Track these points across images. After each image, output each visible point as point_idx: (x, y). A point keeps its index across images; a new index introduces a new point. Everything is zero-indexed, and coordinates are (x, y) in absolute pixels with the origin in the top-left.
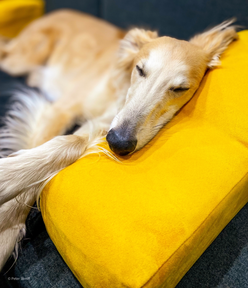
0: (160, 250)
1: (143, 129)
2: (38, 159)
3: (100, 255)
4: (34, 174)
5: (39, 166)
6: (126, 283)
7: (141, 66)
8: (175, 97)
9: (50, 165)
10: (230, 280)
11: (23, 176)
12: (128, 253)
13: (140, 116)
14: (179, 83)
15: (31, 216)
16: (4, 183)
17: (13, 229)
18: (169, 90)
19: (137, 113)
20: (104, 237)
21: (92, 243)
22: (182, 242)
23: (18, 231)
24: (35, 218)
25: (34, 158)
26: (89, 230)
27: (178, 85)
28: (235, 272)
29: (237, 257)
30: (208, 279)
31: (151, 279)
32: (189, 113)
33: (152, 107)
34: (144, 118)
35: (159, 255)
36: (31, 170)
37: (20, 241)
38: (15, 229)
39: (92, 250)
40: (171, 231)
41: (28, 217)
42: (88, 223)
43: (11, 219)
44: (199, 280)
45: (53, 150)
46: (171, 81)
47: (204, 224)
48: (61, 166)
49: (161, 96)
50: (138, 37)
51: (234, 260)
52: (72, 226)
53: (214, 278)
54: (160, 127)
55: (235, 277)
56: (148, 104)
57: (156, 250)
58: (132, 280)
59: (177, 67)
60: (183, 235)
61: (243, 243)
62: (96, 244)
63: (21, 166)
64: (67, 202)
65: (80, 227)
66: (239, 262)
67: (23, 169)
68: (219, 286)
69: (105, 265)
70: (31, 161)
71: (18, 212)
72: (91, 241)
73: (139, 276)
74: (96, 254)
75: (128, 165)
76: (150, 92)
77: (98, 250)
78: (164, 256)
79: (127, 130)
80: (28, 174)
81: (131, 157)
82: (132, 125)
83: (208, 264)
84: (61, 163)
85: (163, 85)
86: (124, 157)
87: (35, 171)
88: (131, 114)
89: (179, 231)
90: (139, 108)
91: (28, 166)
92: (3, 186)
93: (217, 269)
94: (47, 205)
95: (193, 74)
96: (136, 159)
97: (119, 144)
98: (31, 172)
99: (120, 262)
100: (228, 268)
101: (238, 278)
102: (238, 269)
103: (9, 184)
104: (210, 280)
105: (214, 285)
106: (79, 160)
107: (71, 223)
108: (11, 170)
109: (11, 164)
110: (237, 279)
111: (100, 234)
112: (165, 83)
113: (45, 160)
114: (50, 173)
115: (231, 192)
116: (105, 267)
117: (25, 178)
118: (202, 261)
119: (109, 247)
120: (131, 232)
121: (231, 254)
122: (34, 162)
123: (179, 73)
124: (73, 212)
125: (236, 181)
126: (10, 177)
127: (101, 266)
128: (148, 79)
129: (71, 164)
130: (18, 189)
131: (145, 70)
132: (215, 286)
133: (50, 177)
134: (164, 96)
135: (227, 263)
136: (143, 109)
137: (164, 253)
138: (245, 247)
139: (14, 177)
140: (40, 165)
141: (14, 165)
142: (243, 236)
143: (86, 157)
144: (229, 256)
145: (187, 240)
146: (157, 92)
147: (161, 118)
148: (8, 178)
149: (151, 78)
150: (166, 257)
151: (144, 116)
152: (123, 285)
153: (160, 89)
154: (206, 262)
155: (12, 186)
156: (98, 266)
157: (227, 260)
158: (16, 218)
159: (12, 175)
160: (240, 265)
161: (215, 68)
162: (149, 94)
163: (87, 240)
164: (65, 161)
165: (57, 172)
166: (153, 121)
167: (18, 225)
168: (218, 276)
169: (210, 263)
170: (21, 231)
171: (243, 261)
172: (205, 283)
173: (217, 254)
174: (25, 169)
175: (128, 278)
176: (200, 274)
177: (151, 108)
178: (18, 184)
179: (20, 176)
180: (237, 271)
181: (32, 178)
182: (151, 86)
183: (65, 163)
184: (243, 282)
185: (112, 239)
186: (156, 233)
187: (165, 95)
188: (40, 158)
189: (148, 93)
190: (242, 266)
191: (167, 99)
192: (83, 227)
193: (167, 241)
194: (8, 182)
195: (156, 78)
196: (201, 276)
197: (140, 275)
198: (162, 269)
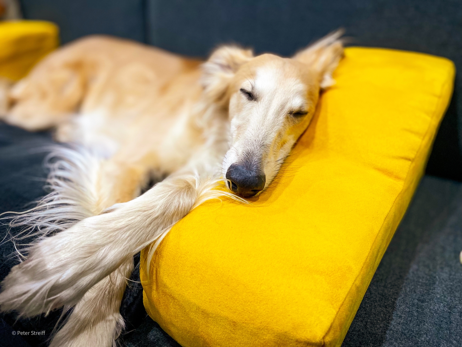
0: (332, 293)
1: (268, 162)
2: (145, 211)
3: (258, 314)
4: (142, 233)
5: (146, 221)
6: (303, 338)
7: (249, 89)
8: (294, 123)
9: (161, 219)
10: (395, 336)
11: (128, 237)
12: (297, 302)
13: (263, 146)
14: (298, 105)
15: (127, 303)
16: (104, 248)
17: (106, 321)
18: (288, 114)
19: (259, 142)
20: (260, 291)
21: (243, 303)
22: (353, 281)
23: (114, 323)
24: (132, 304)
25: (139, 211)
26: (236, 288)
27: (298, 108)
28: (398, 326)
29: (394, 309)
30: (370, 340)
31: (331, 326)
32: (308, 145)
33: (273, 135)
34: (268, 148)
35: (333, 298)
36: (137, 227)
37: (118, 338)
38: (109, 321)
39: (245, 312)
40: (337, 270)
41: (122, 303)
42: (232, 279)
43: (103, 308)
44: (360, 343)
45: (161, 198)
46: (289, 103)
47: (368, 261)
48: (174, 219)
49: (281, 122)
50: (232, 58)
51: (393, 313)
52: (208, 290)
53: (376, 337)
54: (281, 161)
55: (400, 331)
56: (269, 132)
57: (328, 293)
58: (310, 332)
59: (293, 86)
60: (352, 273)
61: (396, 293)
62: (250, 302)
63: (123, 223)
64: (196, 261)
65: (221, 288)
66: (398, 315)
67: (127, 226)
68: (385, 344)
69: (267, 325)
70: (136, 216)
71: (110, 296)
72: (242, 301)
73: (317, 324)
74: (252, 315)
75: (260, 207)
76: (268, 118)
77: (254, 309)
78: (339, 298)
79: (253, 163)
80: (134, 233)
81: (259, 198)
82: (258, 156)
83: (365, 324)
84: (173, 215)
85: (280, 109)
86: (250, 199)
87: (141, 228)
88: (252, 144)
89: (346, 269)
90: (261, 136)
91: (133, 221)
92: (104, 253)
93: (377, 327)
94: (159, 274)
95: (310, 95)
96: (266, 200)
97: (247, 180)
98: (138, 230)
99: (289, 315)
100: (389, 323)
101: (404, 331)
102: (400, 322)
103: (111, 249)
104: (372, 340)
105: (378, 344)
106: (194, 209)
107: (206, 286)
108: (112, 230)
109: (110, 221)
110: (402, 332)
111: (253, 289)
112: (283, 107)
113: (154, 212)
114: (161, 229)
115: (384, 225)
116: (268, 328)
117: (131, 239)
118: (356, 321)
119: (270, 301)
120: (292, 278)
121: (387, 308)
122: (140, 215)
123: (296, 93)
124: (207, 272)
125: (387, 212)
126: (112, 239)
127: (261, 329)
128: (262, 103)
129: (185, 216)
130: (122, 255)
131: (256, 93)
132: (381, 345)
133: (161, 235)
134: (284, 122)
135: (385, 318)
136: (265, 137)
137: (338, 295)
138: (400, 297)
139: (117, 238)
140: (148, 220)
141: (114, 222)
142: (394, 286)
143: (201, 205)
144: (385, 310)
145: (357, 278)
146: (276, 118)
147: (281, 150)
148: (109, 241)
149: (265, 101)
150: (341, 299)
151: (268, 145)
152: (298, 342)
153: (278, 113)
154: (361, 322)
155: (116, 251)
156: (256, 330)
157: (384, 314)
158: (109, 307)
159: (113, 236)
160: (400, 317)
161: (329, 89)
162: (267, 120)
163: (236, 301)
164: (178, 213)
165: (170, 227)
166: (275, 153)
167: (113, 315)
168: (380, 334)
169: (367, 322)
170: (118, 323)
171: (402, 312)
172: (368, 344)
173: (371, 310)
174: (129, 226)
175: (304, 331)
176: (358, 337)
177: (273, 137)
178: (122, 248)
179: (124, 236)
180: (399, 324)
181: (138, 239)
182: (267, 109)
183: (177, 215)
184: (410, 334)
185: (271, 291)
186: (322, 274)
187: (284, 120)
188: (147, 210)
189: (265, 119)
190: (403, 317)
191: (287, 125)
192: (227, 286)
193: (337, 282)
194: (109, 246)
195: (270, 101)
196: (361, 338)
197: (319, 323)
198: (340, 314)
